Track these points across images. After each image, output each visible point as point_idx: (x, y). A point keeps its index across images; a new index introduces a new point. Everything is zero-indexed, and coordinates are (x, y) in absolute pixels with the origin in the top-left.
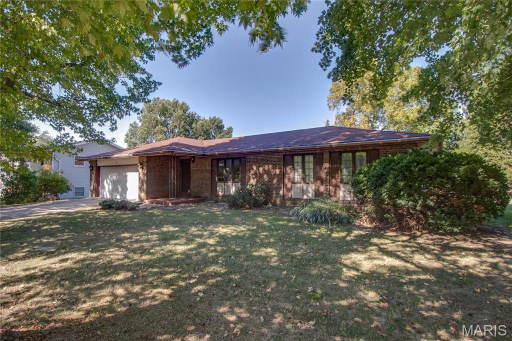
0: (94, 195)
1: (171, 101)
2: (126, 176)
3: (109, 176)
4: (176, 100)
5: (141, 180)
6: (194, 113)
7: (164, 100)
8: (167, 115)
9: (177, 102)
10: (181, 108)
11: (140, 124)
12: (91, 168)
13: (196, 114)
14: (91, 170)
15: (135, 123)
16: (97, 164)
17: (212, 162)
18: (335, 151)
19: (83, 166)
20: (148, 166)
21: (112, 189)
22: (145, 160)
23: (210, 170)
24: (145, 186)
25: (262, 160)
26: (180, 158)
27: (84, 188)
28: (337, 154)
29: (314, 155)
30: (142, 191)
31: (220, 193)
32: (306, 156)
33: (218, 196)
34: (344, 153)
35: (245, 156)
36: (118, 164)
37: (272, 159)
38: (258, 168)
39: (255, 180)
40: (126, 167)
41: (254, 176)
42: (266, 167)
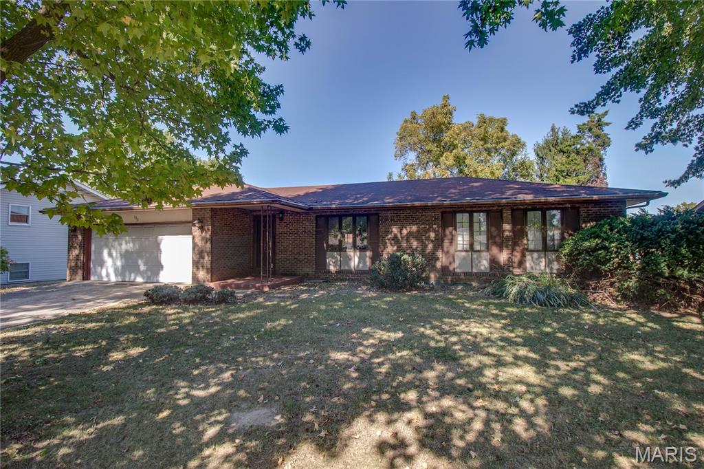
0: (79, 277)
3: (116, 243)
5: (197, 249)
14: (71, 231)
17: (316, 220)
18: (521, 209)
19: (26, 225)
20: (213, 225)
21: (123, 266)
22: (208, 215)
23: (314, 233)
24: (207, 259)
25: (406, 219)
26: (255, 214)
27: (28, 264)
28: (521, 212)
29: (488, 212)
30: (201, 268)
31: (332, 268)
32: (475, 214)
33: (329, 272)
34: (530, 210)
35: (377, 212)
36: (141, 221)
37: (423, 217)
38: (399, 230)
39: (396, 248)
40: (156, 225)
41: (393, 242)
42: (414, 229)
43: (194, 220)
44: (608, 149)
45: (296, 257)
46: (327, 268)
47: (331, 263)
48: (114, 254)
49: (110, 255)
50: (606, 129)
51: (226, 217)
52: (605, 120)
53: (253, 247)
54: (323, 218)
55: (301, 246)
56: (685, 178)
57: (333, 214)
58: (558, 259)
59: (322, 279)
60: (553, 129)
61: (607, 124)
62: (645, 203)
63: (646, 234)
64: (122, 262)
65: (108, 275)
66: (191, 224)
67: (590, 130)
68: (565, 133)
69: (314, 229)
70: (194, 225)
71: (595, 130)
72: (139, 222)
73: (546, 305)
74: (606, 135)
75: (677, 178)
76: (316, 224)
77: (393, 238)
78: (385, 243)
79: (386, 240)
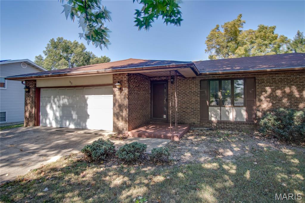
0: (31, 124)
1: (72, 42)
2: (85, 100)
3: (56, 100)
4: (76, 41)
5: (117, 105)
6: (90, 52)
7: (67, 40)
8: (69, 52)
9: (77, 43)
10: (81, 47)
11: (44, 57)
12: (27, 90)
13: (92, 53)
14: (26, 92)
15: (40, 56)
16: (35, 84)
17: (200, 83)
19: (3, 88)
20: (129, 87)
21: (61, 117)
22: (125, 79)
23: (199, 93)
24: (125, 113)
25: (281, 81)
26: (152, 79)
27: (5, 112)
30: (120, 118)
31: (213, 119)
33: (211, 122)
35: (254, 76)
36: (74, 85)
37: (298, 80)
38: (273, 91)
39: (271, 104)
40: (85, 88)
41: (268, 99)
42: (287, 90)
43: (114, 83)
45: (184, 110)
46: (209, 119)
47: (213, 115)
48: (55, 108)
49: (51, 107)
51: (136, 81)
53: (151, 102)
54: (206, 82)
55: (188, 102)
57: (214, 78)
59: (206, 127)
64: (60, 114)
65: (50, 123)
66: (112, 86)
69: (199, 90)
70: (115, 87)
72: (71, 85)
76: (200, 86)
77: (269, 97)
78: (261, 101)
79: (262, 97)
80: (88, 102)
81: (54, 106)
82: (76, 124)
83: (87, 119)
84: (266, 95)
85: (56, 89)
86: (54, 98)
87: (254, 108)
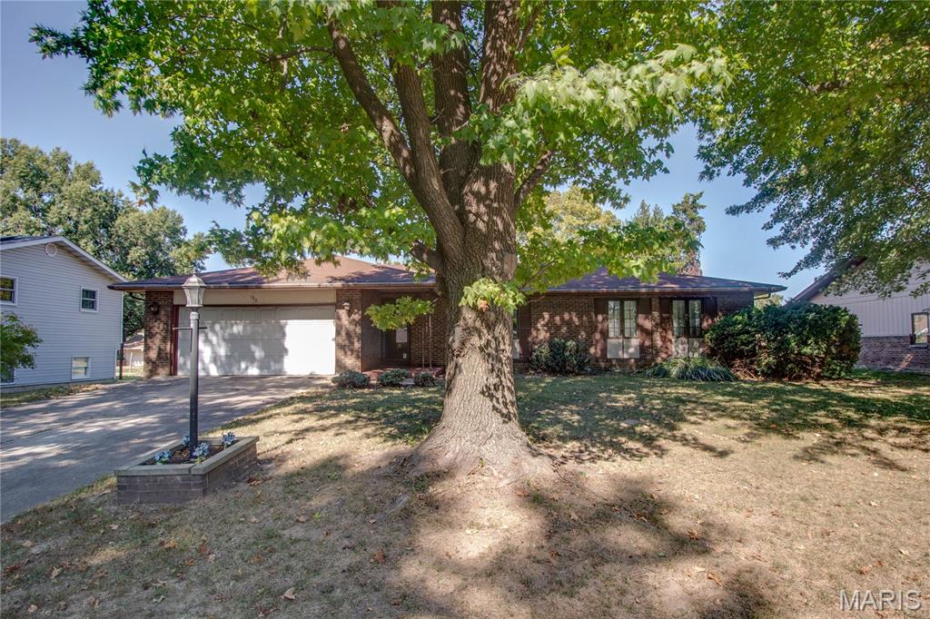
0: (162, 372)
2: (280, 328)
3: (217, 327)
12: (153, 308)
16: (172, 299)
18: (667, 298)
19: (10, 304)
21: (228, 356)
22: (357, 297)
24: (357, 346)
25: (559, 305)
28: (668, 301)
29: (638, 300)
30: (349, 353)
32: (626, 302)
34: (675, 299)
36: (259, 302)
37: (577, 304)
38: (552, 317)
39: (548, 335)
40: (279, 308)
41: (546, 328)
42: (566, 316)
43: (338, 302)
44: (702, 234)
48: (215, 342)
49: (207, 341)
50: (701, 213)
52: (700, 202)
56: (795, 271)
58: (702, 344)
60: (643, 206)
61: (703, 207)
62: (767, 295)
63: (780, 320)
65: (205, 369)
66: (335, 307)
67: (685, 211)
68: (657, 212)
70: (340, 308)
71: (690, 212)
72: (257, 303)
73: (708, 380)
74: (701, 218)
75: (789, 272)
77: (546, 325)
78: (538, 330)
79: (539, 326)
80: (287, 330)
81: (214, 339)
82: (261, 368)
83: (282, 357)
84: (542, 323)
85: (217, 308)
86: (214, 324)
87: (530, 339)
